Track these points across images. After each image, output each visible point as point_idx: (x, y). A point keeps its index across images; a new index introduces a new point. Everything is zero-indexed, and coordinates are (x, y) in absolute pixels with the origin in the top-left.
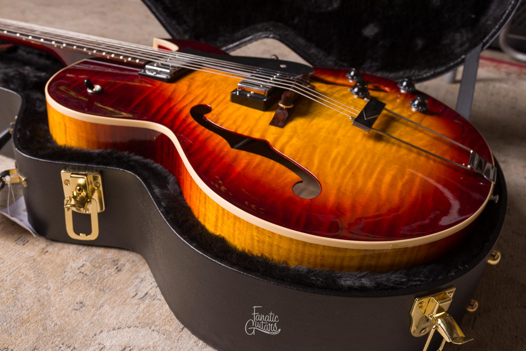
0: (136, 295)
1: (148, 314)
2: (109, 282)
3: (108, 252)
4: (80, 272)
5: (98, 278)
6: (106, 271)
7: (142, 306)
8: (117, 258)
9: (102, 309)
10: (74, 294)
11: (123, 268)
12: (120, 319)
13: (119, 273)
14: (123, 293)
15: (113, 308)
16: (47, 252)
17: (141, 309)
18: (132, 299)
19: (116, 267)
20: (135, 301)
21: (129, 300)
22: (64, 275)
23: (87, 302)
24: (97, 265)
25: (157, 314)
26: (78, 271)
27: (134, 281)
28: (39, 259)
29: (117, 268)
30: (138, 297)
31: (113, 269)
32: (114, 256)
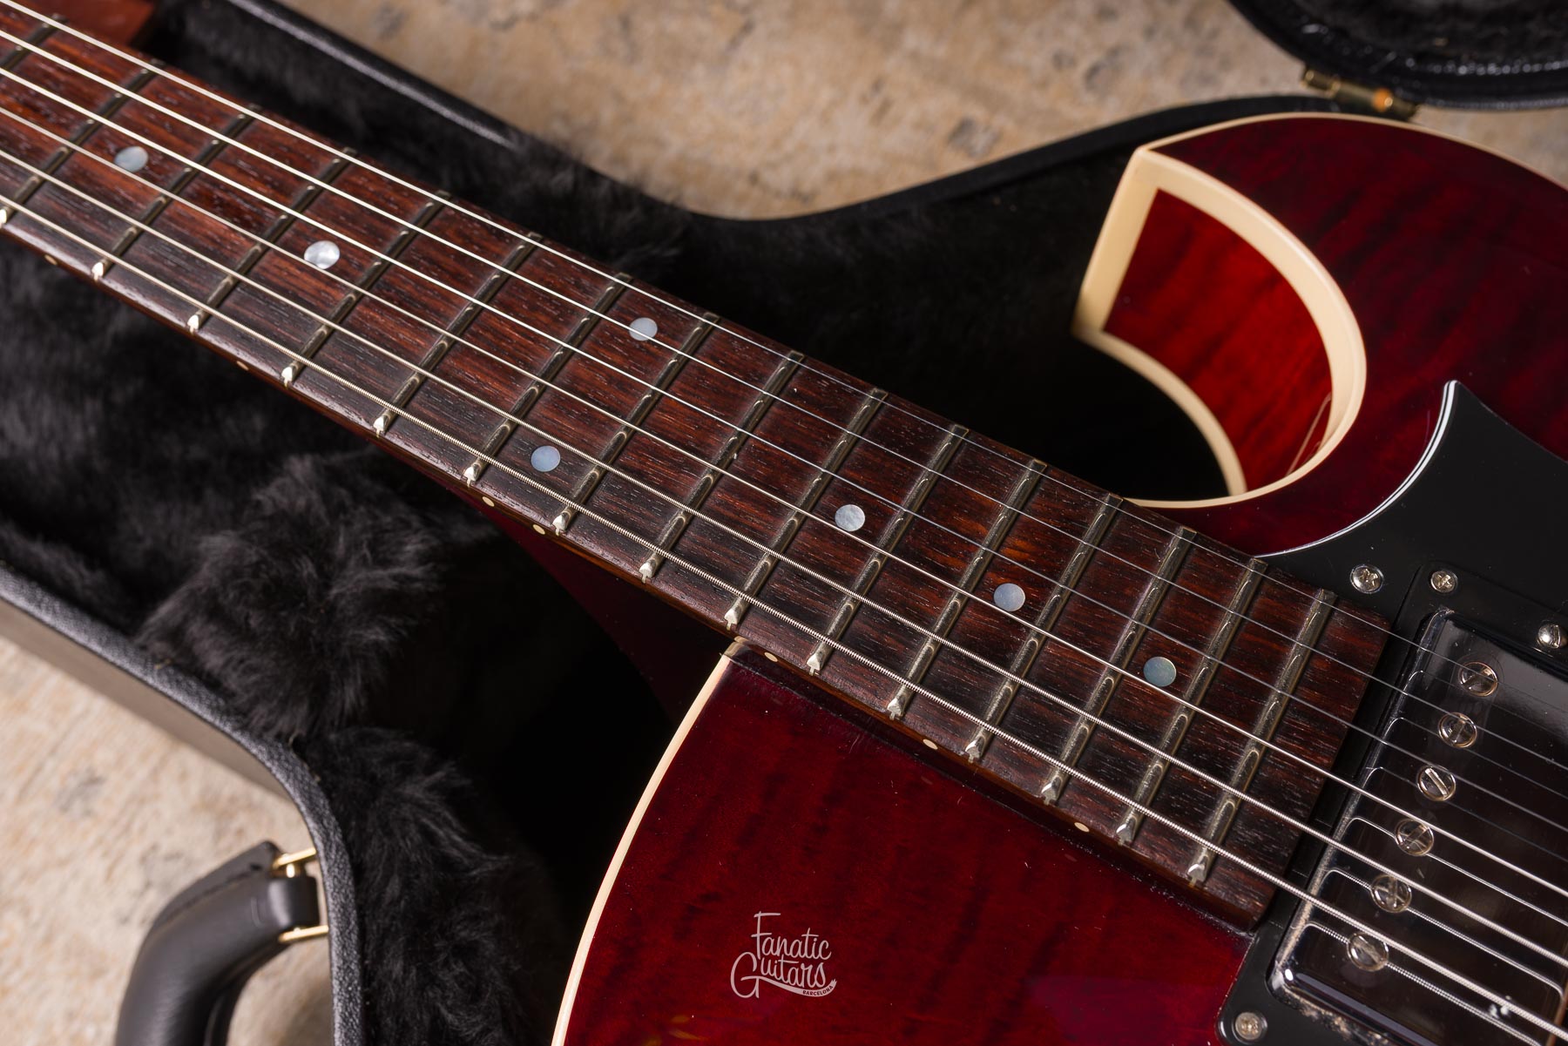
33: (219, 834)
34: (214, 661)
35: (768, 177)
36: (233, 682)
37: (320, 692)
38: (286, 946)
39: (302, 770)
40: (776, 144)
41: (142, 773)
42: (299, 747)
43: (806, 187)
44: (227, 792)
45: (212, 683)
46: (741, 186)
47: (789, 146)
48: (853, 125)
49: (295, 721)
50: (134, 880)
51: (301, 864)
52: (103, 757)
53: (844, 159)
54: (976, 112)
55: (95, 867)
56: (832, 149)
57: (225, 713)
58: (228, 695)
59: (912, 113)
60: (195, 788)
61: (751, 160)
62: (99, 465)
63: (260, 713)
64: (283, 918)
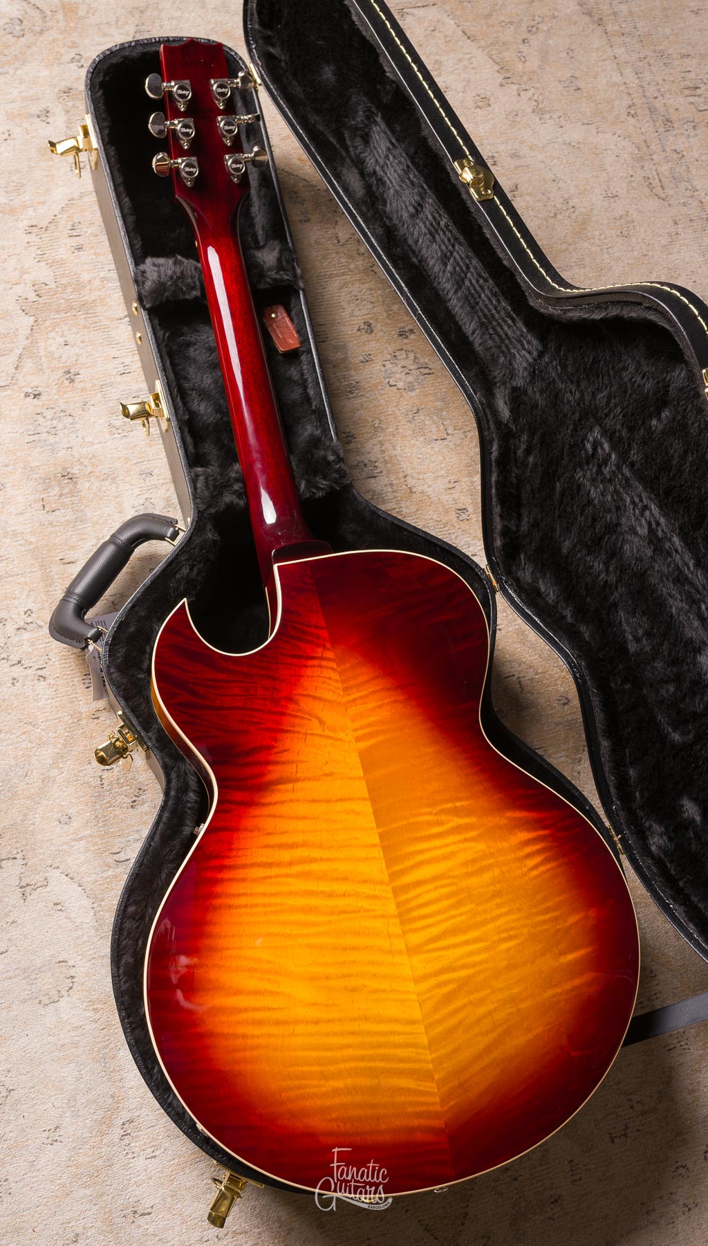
0: (118, 853)
1: (106, 886)
2: (112, 815)
3: (146, 771)
4: (100, 777)
5: (109, 799)
6: (123, 797)
7: (110, 873)
8: (146, 788)
9: (77, 843)
10: (74, 801)
11: (139, 807)
12: (81, 870)
13: (131, 810)
14: (110, 840)
15: (87, 850)
16: (98, 718)
17: (105, 875)
18: (111, 856)
19: (135, 798)
20: (110, 860)
21: (106, 854)
22: (85, 767)
23: (75, 824)
24: (122, 781)
25: (113, 893)
26: (100, 774)
27: (131, 833)
28: (84, 722)
29: (135, 801)
30: (116, 857)
31: (130, 801)
32: (146, 782)
33: (165, 508)
34: (199, 485)
35: (409, 478)
36: (199, 491)
37: (209, 507)
38: (165, 540)
39: (196, 515)
40: (419, 473)
41: (161, 482)
42: (199, 511)
43: (414, 490)
44: (173, 501)
45: (195, 488)
46: (401, 475)
47: (421, 477)
48: (441, 484)
49: (202, 507)
50: (142, 501)
51: (179, 529)
52: (156, 471)
53: (430, 491)
54: (471, 510)
55: (137, 491)
56: (430, 486)
57: (193, 495)
58: (196, 493)
59: (456, 496)
60: (168, 494)
61: (409, 472)
62: (210, 429)
63: (198, 501)
64: (168, 536)
